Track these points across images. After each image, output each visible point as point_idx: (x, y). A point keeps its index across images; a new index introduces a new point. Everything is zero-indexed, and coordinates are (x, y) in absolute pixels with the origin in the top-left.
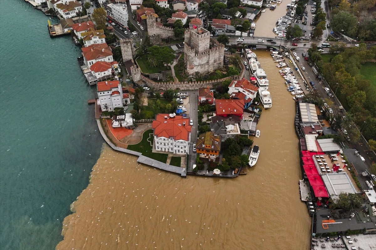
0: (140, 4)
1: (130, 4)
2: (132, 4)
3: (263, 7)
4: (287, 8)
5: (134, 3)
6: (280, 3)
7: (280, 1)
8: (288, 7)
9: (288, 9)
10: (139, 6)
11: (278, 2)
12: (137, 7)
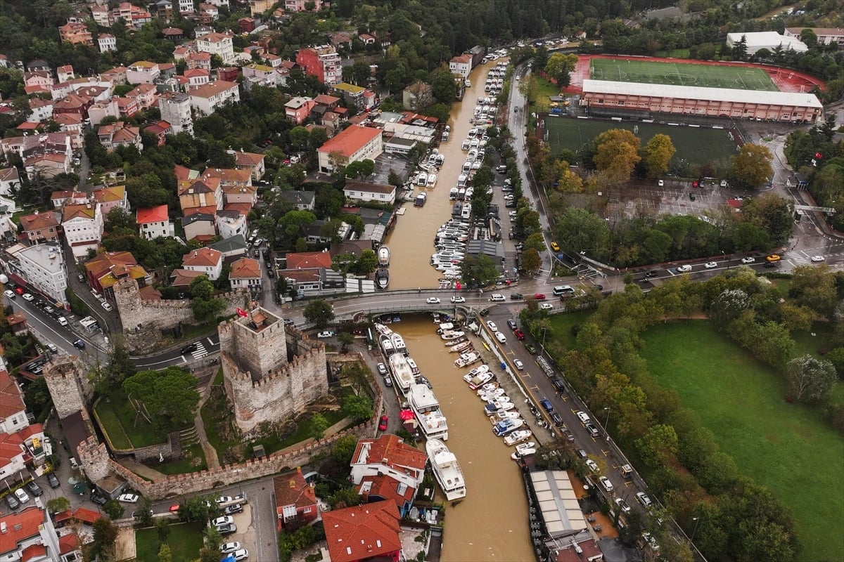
0: (95, 242)
1: (70, 244)
2: (74, 245)
3: (399, 202)
4: (451, 198)
5: (79, 241)
6: (433, 185)
7: (432, 183)
8: (452, 195)
9: (453, 199)
10: (94, 247)
11: (428, 185)
12: (89, 250)
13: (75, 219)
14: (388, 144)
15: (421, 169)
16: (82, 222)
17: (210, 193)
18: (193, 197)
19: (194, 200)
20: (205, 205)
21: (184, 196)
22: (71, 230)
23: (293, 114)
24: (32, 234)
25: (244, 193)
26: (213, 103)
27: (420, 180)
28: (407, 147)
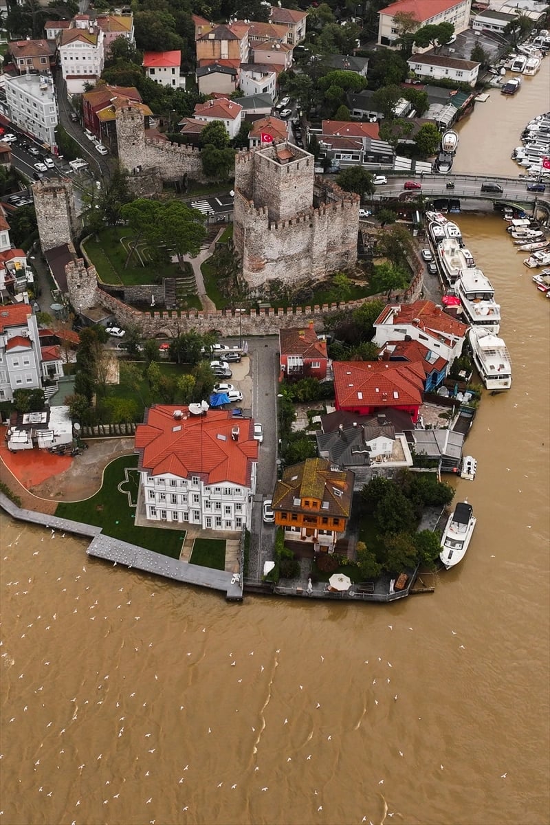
0: (94, 77)
1: (64, 76)
2: (69, 77)
3: (481, 86)
5: (76, 74)
6: (532, 72)
7: (532, 69)
10: (92, 82)
11: (526, 70)
12: (87, 84)
13: (74, 43)
14: (478, 18)
15: (518, 52)
16: (83, 48)
17: (235, 42)
18: (213, 45)
19: (214, 49)
20: (226, 57)
21: (203, 42)
22: (68, 58)
24: (22, 62)
25: (277, 50)
27: (516, 63)
28: (504, 23)
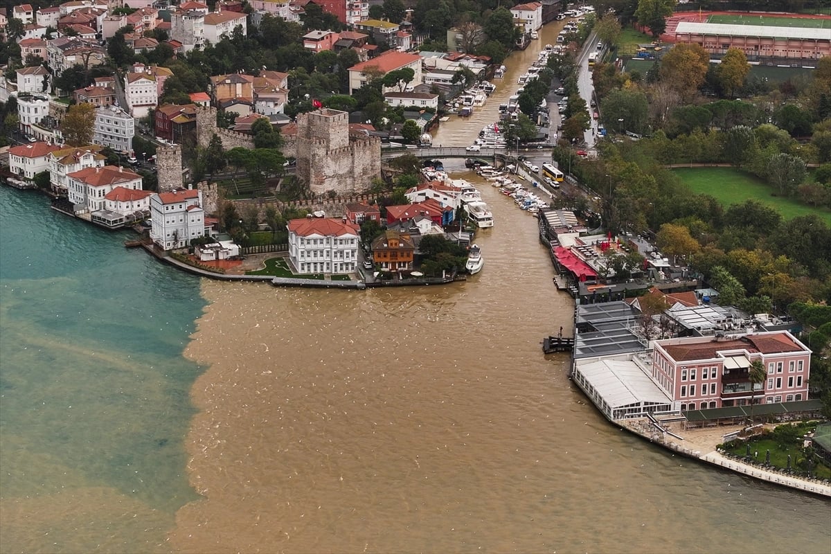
0: (154, 105)
1: (130, 106)
2: (134, 106)
3: (442, 113)
4: (500, 111)
5: (139, 103)
6: (480, 104)
7: (480, 101)
8: (501, 108)
9: (503, 112)
10: (153, 108)
11: (475, 104)
12: (150, 110)
13: (139, 80)
14: (430, 75)
15: (466, 94)
16: (146, 84)
17: (247, 84)
18: (230, 87)
19: (230, 91)
20: (241, 96)
21: (221, 86)
22: (134, 92)
23: (314, 47)
24: (92, 101)
25: (277, 92)
26: (220, 32)
27: (466, 99)
28: (450, 77)
